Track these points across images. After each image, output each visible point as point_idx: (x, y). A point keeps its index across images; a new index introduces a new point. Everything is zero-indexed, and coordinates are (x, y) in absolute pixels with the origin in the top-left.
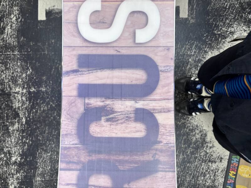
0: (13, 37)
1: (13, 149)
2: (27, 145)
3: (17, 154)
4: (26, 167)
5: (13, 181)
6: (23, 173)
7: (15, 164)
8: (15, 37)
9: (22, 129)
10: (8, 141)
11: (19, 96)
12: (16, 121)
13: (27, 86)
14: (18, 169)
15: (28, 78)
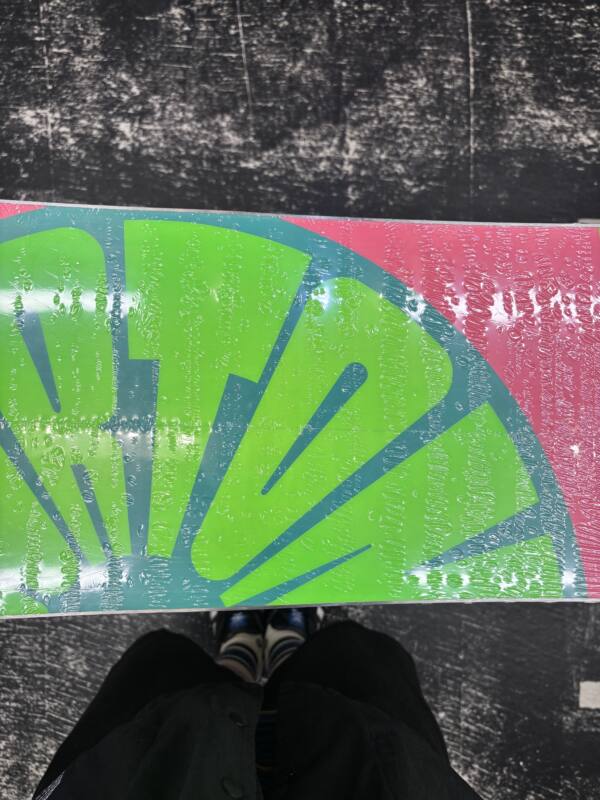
0: (524, 137)
1: (159, 128)
2: (169, 174)
3: (142, 139)
4: (97, 168)
5: (51, 121)
6: (78, 157)
7: (107, 133)
8: (524, 143)
9: (222, 158)
10: (183, 110)
11: (333, 149)
12: (251, 139)
13: (365, 177)
14: (92, 143)
15: (391, 179)
